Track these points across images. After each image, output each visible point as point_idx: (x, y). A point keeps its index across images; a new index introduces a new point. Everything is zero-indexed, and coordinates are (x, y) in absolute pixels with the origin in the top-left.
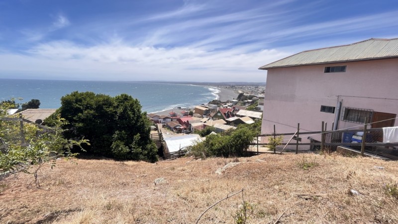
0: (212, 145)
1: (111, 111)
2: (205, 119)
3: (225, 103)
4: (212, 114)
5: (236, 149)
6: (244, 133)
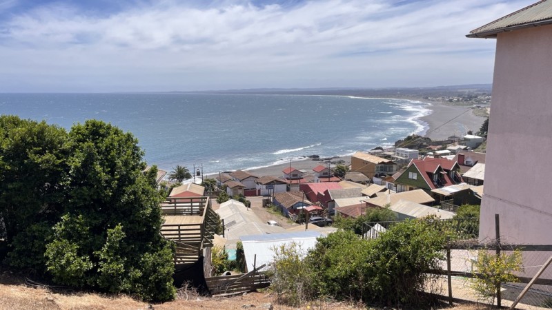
0: (328, 264)
2: (374, 188)
4: (396, 175)
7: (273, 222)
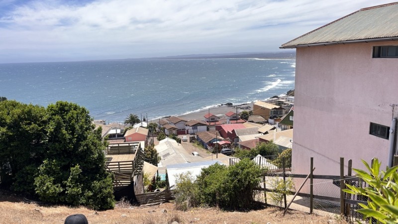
1: (33, 128)
2: (267, 127)
5: (230, 195)
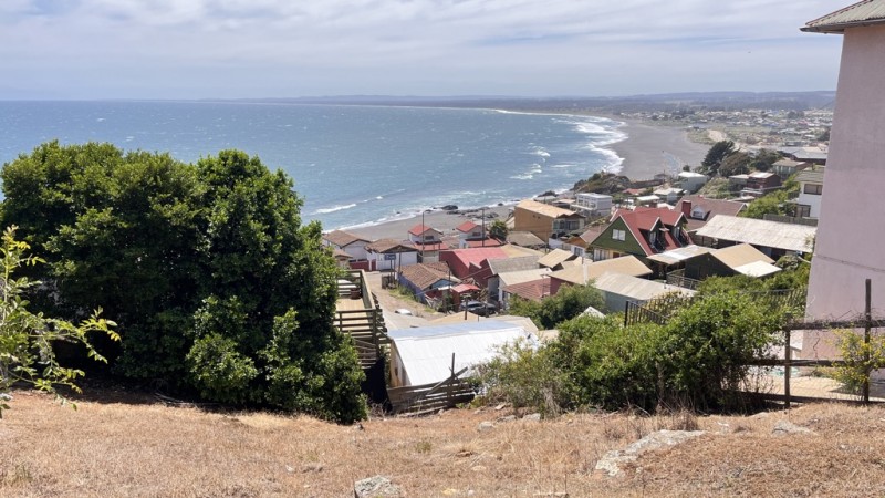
0: (586, 360)
1: (180, 215)
2: (558, 255)
3: (647, 187)
4: (589, 235)
5: (687, 378)
6: (726, 314)
7: (404, 311)
